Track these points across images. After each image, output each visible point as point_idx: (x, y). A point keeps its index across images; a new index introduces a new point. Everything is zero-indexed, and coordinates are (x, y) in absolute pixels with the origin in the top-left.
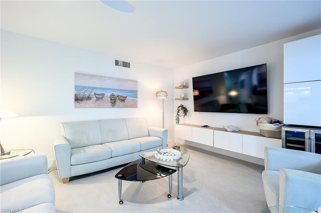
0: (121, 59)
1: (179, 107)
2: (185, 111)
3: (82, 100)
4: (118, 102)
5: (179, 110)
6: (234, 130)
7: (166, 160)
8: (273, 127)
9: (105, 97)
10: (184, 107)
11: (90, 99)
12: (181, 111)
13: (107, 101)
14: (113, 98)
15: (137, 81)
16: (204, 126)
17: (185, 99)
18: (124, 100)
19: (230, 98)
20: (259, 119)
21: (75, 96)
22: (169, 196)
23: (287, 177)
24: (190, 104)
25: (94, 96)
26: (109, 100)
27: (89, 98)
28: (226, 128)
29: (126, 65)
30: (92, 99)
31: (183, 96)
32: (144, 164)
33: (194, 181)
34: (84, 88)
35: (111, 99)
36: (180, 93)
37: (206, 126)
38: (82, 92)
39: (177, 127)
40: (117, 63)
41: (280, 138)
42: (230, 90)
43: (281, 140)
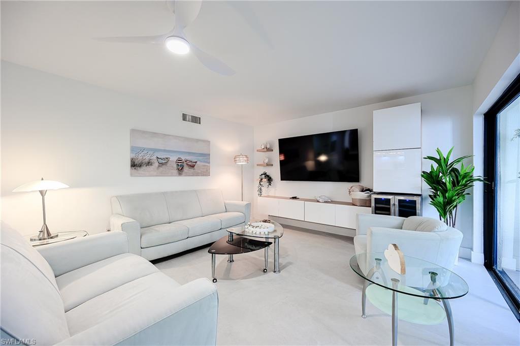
0: (191, 113)
1: (262, 175)
2: (270, 179)
3: (140, 166)
4: (186, 169)
5: (262, 179)
6: (326, 200)
7: (260, 233)
8: (364, 195)
9: (169, 162)
10: (268, 176)
11: (151, 165)
12: (265, 180)
13: (172, 167)
14: (180, 164)
15: (209, 142)
16: (293, 198)
17: (269, 165)
18: (193, 166)
19: (319, 163)
20: (351, 188)
21: (131, 161)
22: (265, 271)
23: (371, 233)
24: (275, 172)
25: (156, 161)
26: (175, 166)
27: (149, 163)
28: (318, 199)
29: (196, 120)
30: (154, 165)
31: (267, 161)
32: (233, 240)
33: (287, 256)
34: (143, 150)
35: (178, 165)
36: (263, 157)
37: (294, 198)
38: (140, 155)
39: (260, 200)
40: (184, 117)
41: (370, 207)
42: (319, 154)
43: (371, 208)
